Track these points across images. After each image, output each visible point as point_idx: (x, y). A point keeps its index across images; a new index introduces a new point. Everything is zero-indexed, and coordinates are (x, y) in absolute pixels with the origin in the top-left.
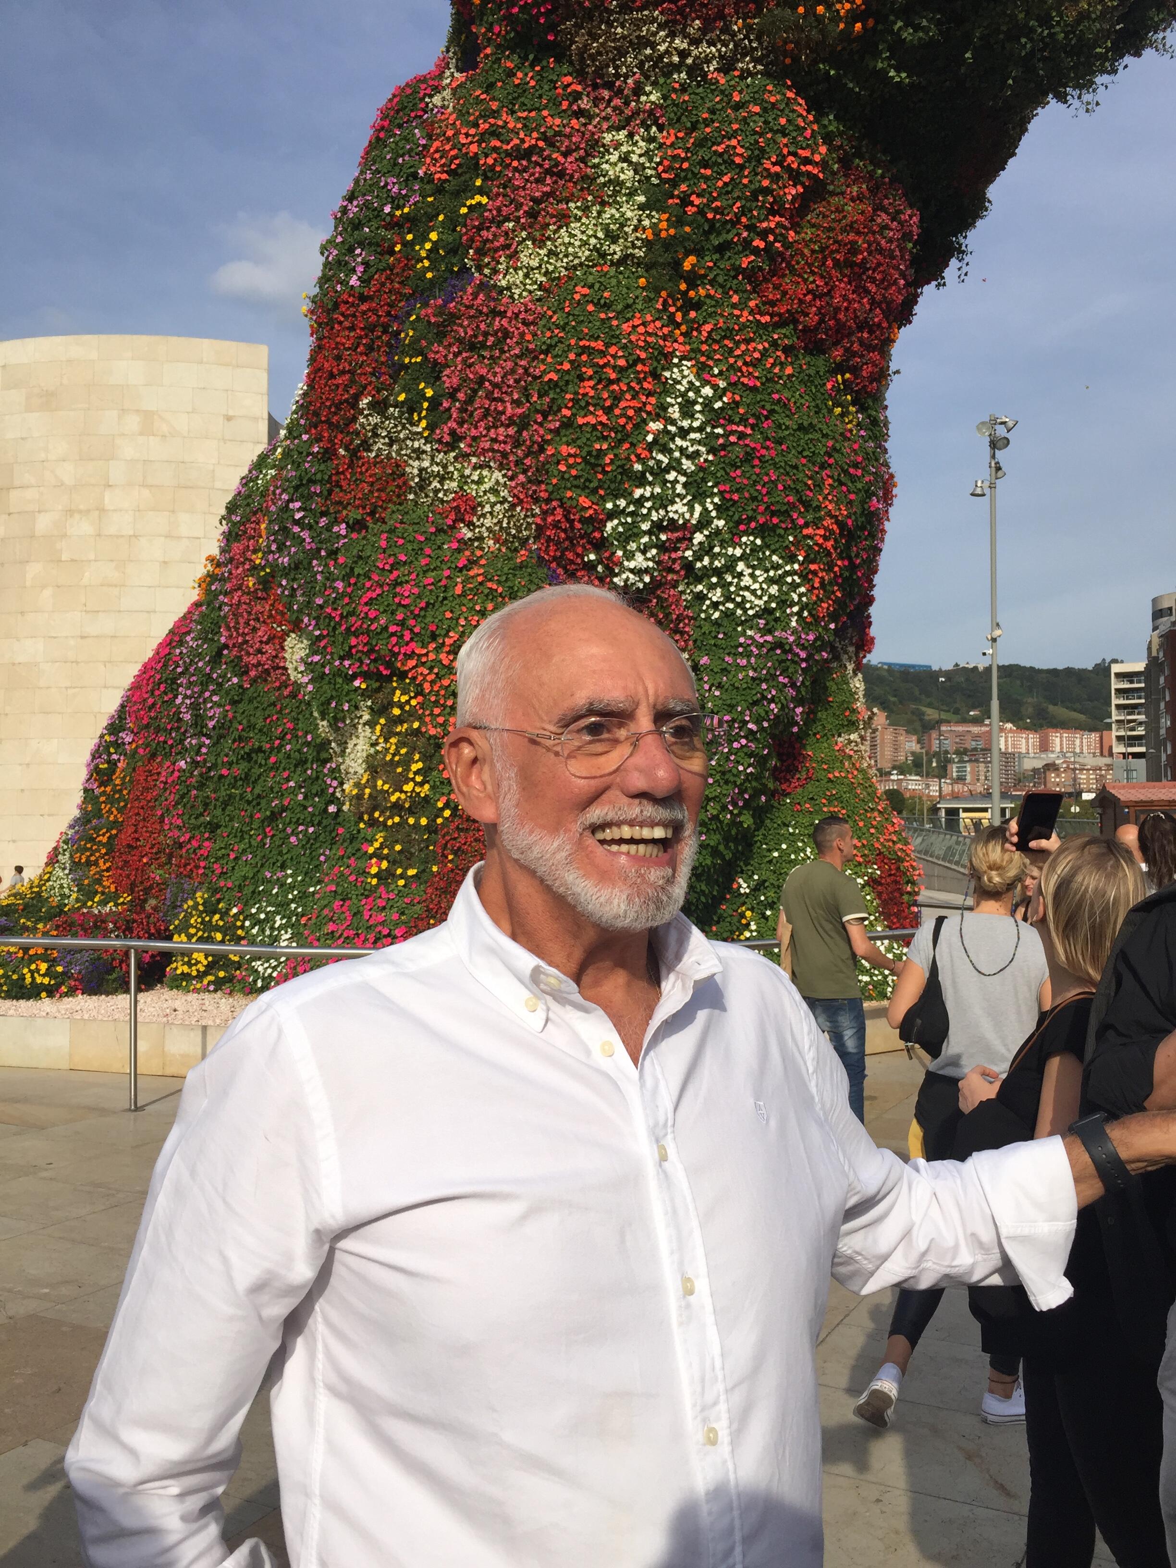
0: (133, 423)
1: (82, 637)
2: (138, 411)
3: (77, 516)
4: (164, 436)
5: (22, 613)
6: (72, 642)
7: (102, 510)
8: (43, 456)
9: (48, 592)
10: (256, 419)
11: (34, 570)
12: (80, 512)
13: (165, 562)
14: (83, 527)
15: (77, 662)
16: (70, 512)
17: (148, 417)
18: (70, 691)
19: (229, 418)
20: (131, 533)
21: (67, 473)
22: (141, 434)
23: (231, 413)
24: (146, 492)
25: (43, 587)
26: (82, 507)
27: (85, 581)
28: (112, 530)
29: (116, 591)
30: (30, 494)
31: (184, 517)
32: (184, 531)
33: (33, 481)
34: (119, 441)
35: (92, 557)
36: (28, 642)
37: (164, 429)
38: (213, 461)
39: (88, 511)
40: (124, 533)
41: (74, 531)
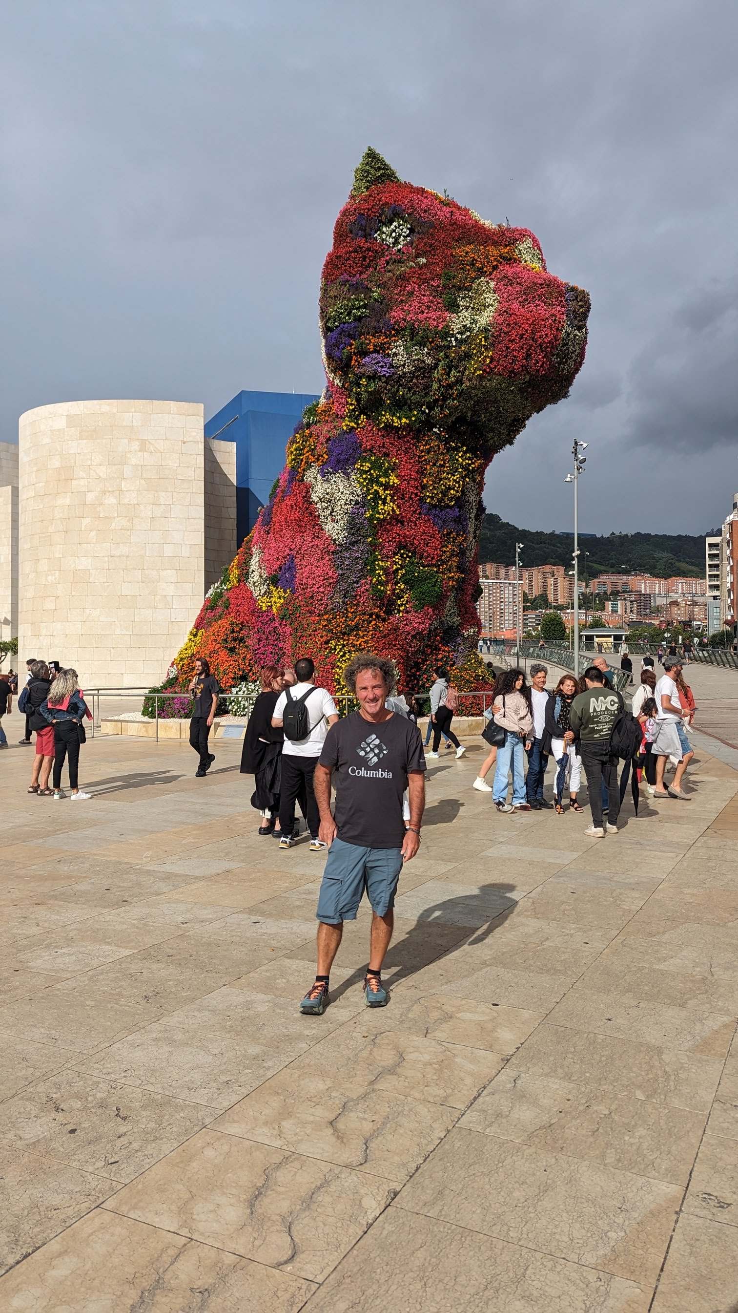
0: (136, 445)
1: (111, 556)
2: (138, 439)
3: (108, 494)
4: (151, 452)
5: (80, 544)
6: (106, 559)
7: (120, 491)
8: (89, 463)
9: (93, 533)
10: (196, 442)
11: (86, 521)
12: (109, 492)
13: (153, 518)
14: (110, 500)
15: (109, 569)
16: (104, 492)
17: (143, 443)
18: (106, 584)
19: (184, 443)
20: (135, 502)
21: (102, 472)
22: (139, 451)
23: (185, 440)
24: (143, 482)
25: (91, 530)
26: (110, 489)
27: (112, 527)
28: (126, 501)
29: (128, 533)
30: (82, 482)
31: (162, 494)
32: (162, 501)
33: (84, 476)
34: (128, 455)
35: (116, 515)
36: (84, 559)
37: (152, 448)
38: (176, 465)
39: (113, 491)
40: (132, 503)
41: (106, 502)
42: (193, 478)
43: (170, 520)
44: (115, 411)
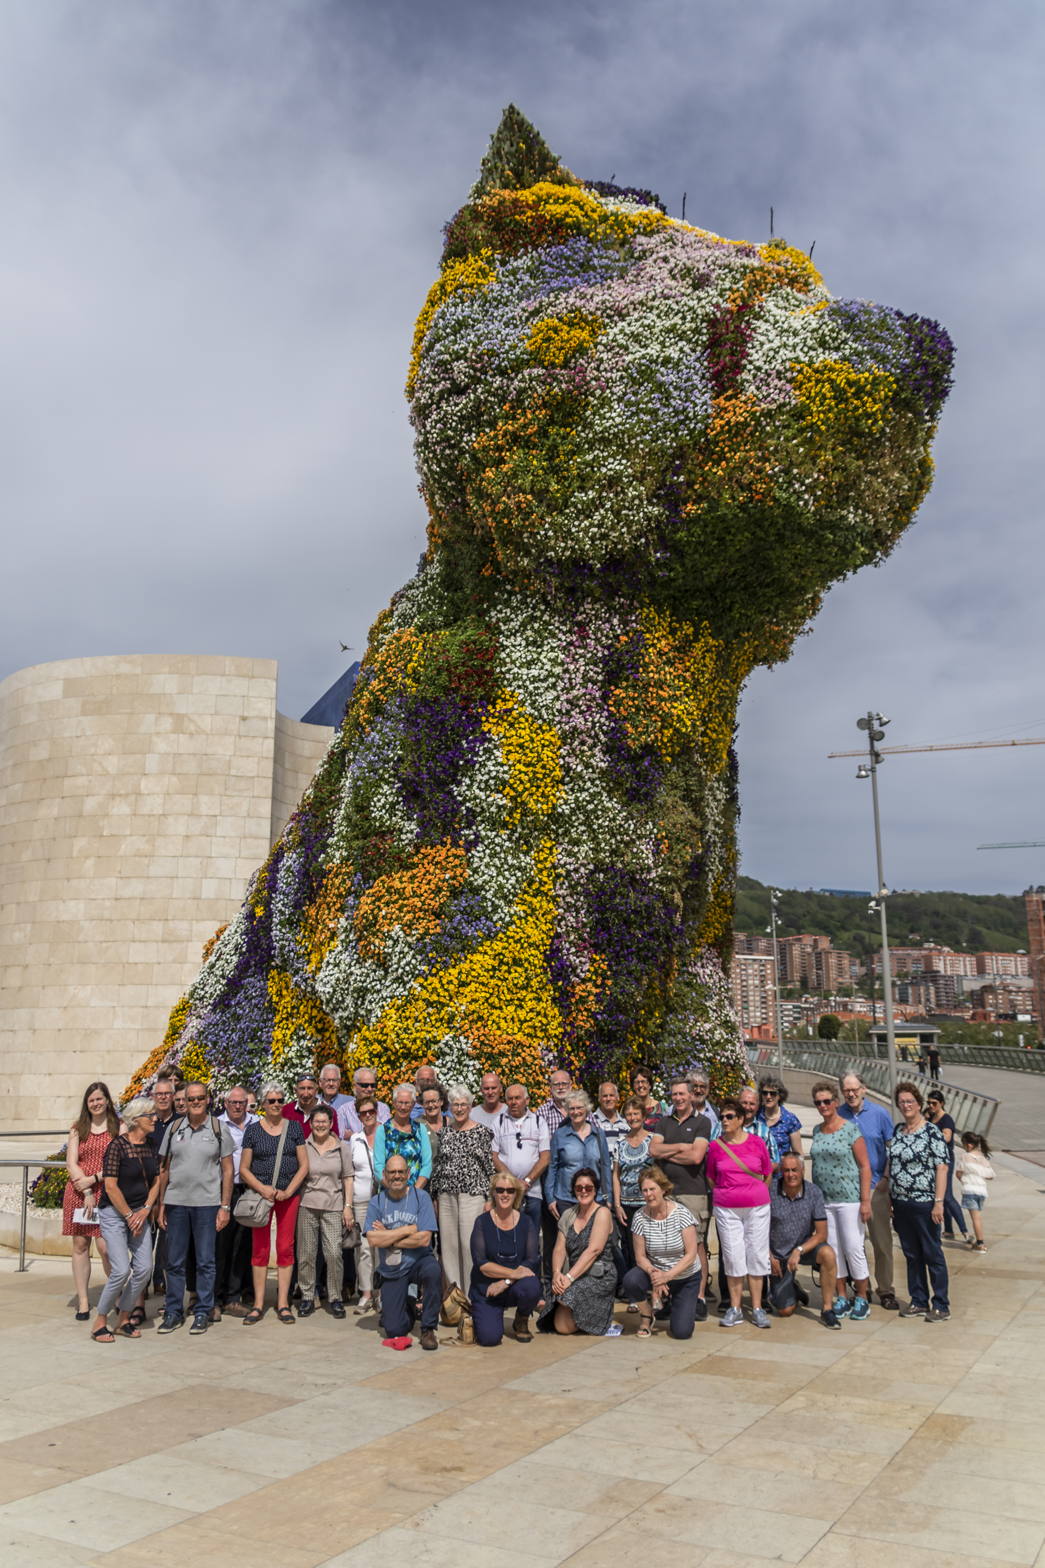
0: (167, 723)
1: (117, 899)
2: (171, 714)
3: (118, 799)
4: (191, 734)
5: (68, 880)
6: (108, 903)
7: (138, 794)
8: (93, 750)
9: (90, 862)
10: (265, 719)
11: (80, 843)
12: (120, 795)
13: (187, 836)
14: (121, 808)
15: (111, 920)
16: (113, 796)
17: (179, 718)
18: (104, 945)
19: (244, 719)
20: (161, 812)
21: (112, 764)
22: (173, 732)
23: (246, 714)
24: (174, 779)
25: (87, 858)
26: (122, 792)
27: (121, 852)
28: (145, 810)
29: (146, 860)
30: (81, 781)
31: (204, 799)
32: (204, 810)
33: (84, 771)
34: (155, 739)
35: (128, 832)
36: (72, 904)
37: (192, 728)
38: (229, 753)
39: (127, 795)
40: (155, 812)
41: (115, 811)
42: (255, 774)
43: (214, 839)
44: (138, 671)
